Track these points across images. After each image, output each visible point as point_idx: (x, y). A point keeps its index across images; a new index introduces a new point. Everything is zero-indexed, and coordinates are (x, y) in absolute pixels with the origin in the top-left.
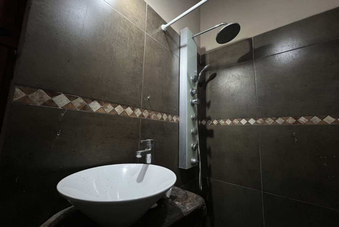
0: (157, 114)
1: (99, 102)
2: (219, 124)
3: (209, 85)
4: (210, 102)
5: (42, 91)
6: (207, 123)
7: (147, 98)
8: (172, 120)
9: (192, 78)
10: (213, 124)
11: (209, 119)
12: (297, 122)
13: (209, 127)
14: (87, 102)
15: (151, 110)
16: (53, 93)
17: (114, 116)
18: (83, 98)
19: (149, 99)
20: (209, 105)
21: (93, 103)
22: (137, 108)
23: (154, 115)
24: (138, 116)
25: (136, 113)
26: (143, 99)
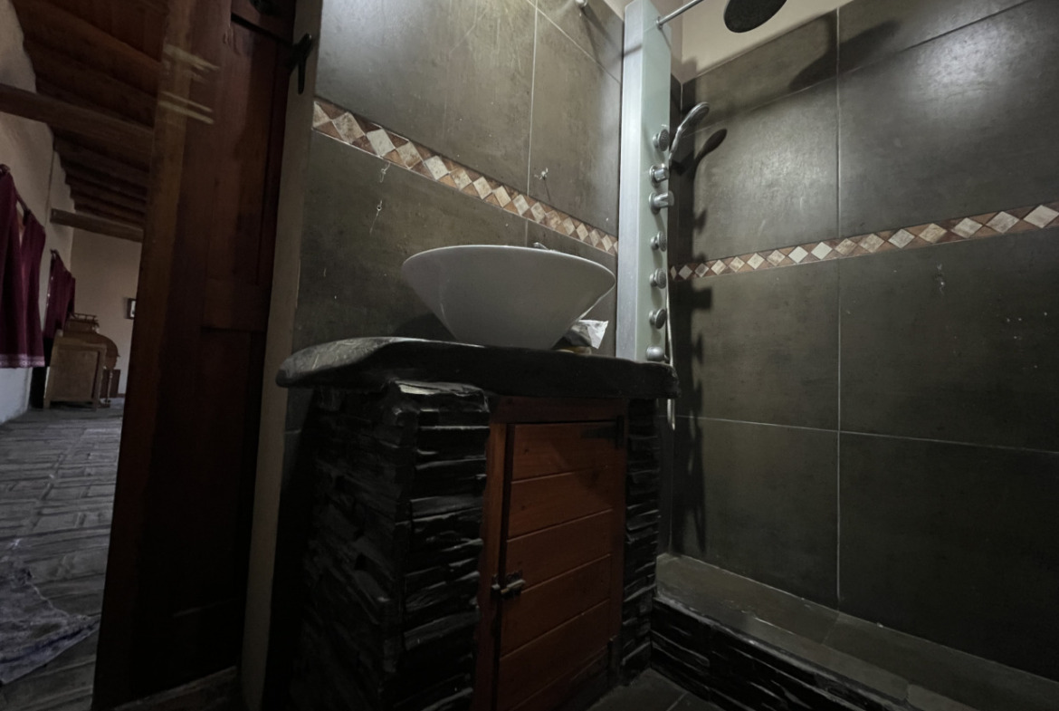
0: (563, 219)
1: (445, 159)
2: (728, 271)
3: (702, 166)
4: (704, 215)
5: (351, 116)
6: (694, 273)
7: (539, 174)
8: (600, 244)
9: (654, 138)
10: (710, 272)
11: (702, 260)
12: (950, 235)
13: (700, 283)
14: (422, 155)
15: (550, 206)
16: (368, 125)
17: (470, 200)
18: (417, 145)
19: (544, 178)
20: (701, 222)
21: (432, 160)
22: (520, 193)
23: (555, 219)
24: (521, 213)
25: (517, 205)
26: (532, 175)
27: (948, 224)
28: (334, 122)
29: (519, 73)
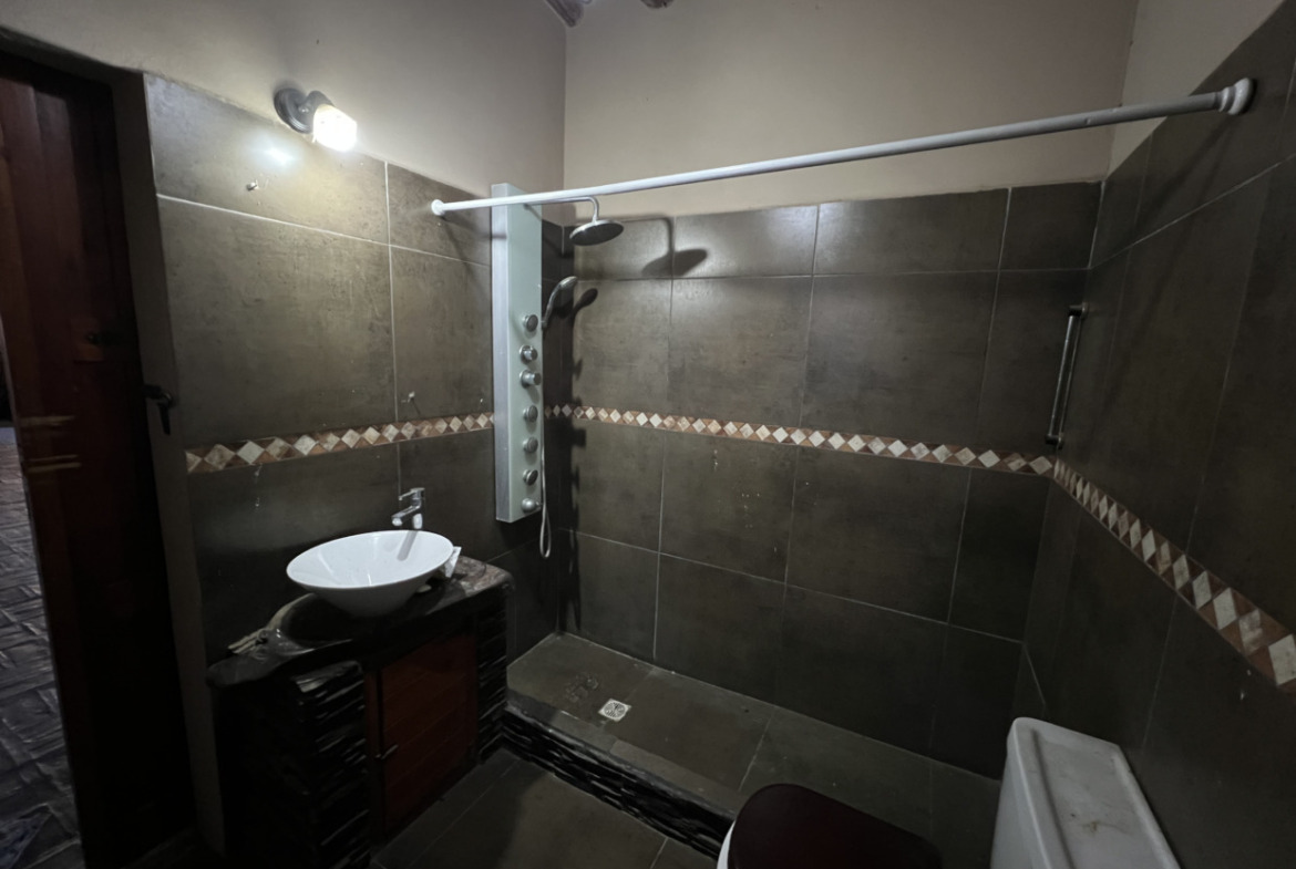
0: (434, 424)
1: (312, 435)
3: (580, 316)
4: (580, 363)
5: (220, 446)
6: (573, 413)
7: (407, 397)
8: (476, 425)
9: (523, 319)
10: (584, 416)
11: (577, 404)
13: (577, 423)
14: (289, 443)
15: (419, 418)
16: (236, 446)
17: (343, 454)
18: (283, 437)
19: (412, 399)
20: (578, 369)
21: (300, 441)
22: (388, 424)
23: (427, 427)
24: (391, 440)
25: (386, 435)
26: (399, 403)
27: (722, 424)
28: (206, 459)
29: (377, 319)
